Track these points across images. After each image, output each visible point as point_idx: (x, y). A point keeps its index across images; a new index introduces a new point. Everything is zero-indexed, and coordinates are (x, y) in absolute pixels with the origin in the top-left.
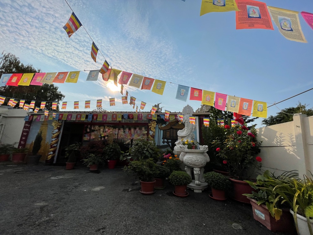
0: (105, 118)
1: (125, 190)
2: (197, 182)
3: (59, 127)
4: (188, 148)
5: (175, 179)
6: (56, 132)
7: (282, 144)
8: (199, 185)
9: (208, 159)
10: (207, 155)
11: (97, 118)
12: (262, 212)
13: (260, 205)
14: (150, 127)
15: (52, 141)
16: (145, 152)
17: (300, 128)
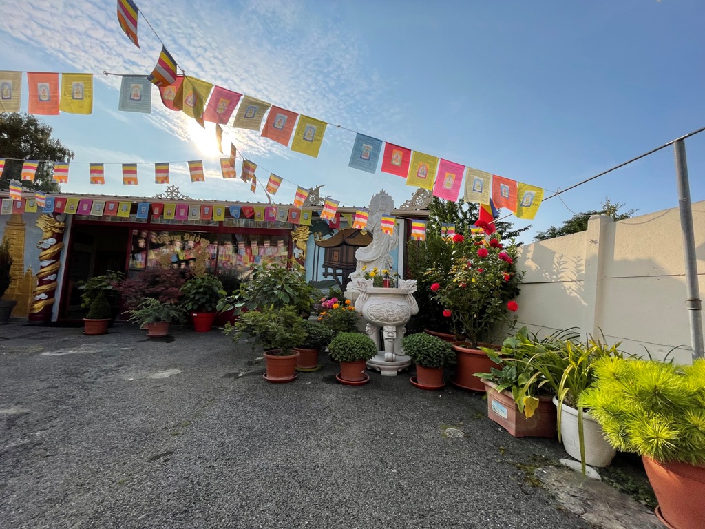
0: (182, 212)
1: (228, 375)
2: (388, 354)
3: (56, 231)
4: (375, 285)
5: (342, 349)
6: (51, 246)
7: (560, 278)
8: (393, 361)
9: (415, 308)
10: (413, 299)
11: (162, 213)
12: (505, 405)
13: (502, 392)
14: (294, 239)
15: (42, 267)
16: (276, 292)
17: (598, 244)
